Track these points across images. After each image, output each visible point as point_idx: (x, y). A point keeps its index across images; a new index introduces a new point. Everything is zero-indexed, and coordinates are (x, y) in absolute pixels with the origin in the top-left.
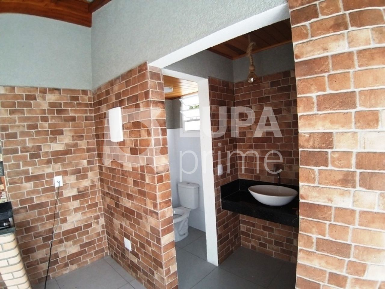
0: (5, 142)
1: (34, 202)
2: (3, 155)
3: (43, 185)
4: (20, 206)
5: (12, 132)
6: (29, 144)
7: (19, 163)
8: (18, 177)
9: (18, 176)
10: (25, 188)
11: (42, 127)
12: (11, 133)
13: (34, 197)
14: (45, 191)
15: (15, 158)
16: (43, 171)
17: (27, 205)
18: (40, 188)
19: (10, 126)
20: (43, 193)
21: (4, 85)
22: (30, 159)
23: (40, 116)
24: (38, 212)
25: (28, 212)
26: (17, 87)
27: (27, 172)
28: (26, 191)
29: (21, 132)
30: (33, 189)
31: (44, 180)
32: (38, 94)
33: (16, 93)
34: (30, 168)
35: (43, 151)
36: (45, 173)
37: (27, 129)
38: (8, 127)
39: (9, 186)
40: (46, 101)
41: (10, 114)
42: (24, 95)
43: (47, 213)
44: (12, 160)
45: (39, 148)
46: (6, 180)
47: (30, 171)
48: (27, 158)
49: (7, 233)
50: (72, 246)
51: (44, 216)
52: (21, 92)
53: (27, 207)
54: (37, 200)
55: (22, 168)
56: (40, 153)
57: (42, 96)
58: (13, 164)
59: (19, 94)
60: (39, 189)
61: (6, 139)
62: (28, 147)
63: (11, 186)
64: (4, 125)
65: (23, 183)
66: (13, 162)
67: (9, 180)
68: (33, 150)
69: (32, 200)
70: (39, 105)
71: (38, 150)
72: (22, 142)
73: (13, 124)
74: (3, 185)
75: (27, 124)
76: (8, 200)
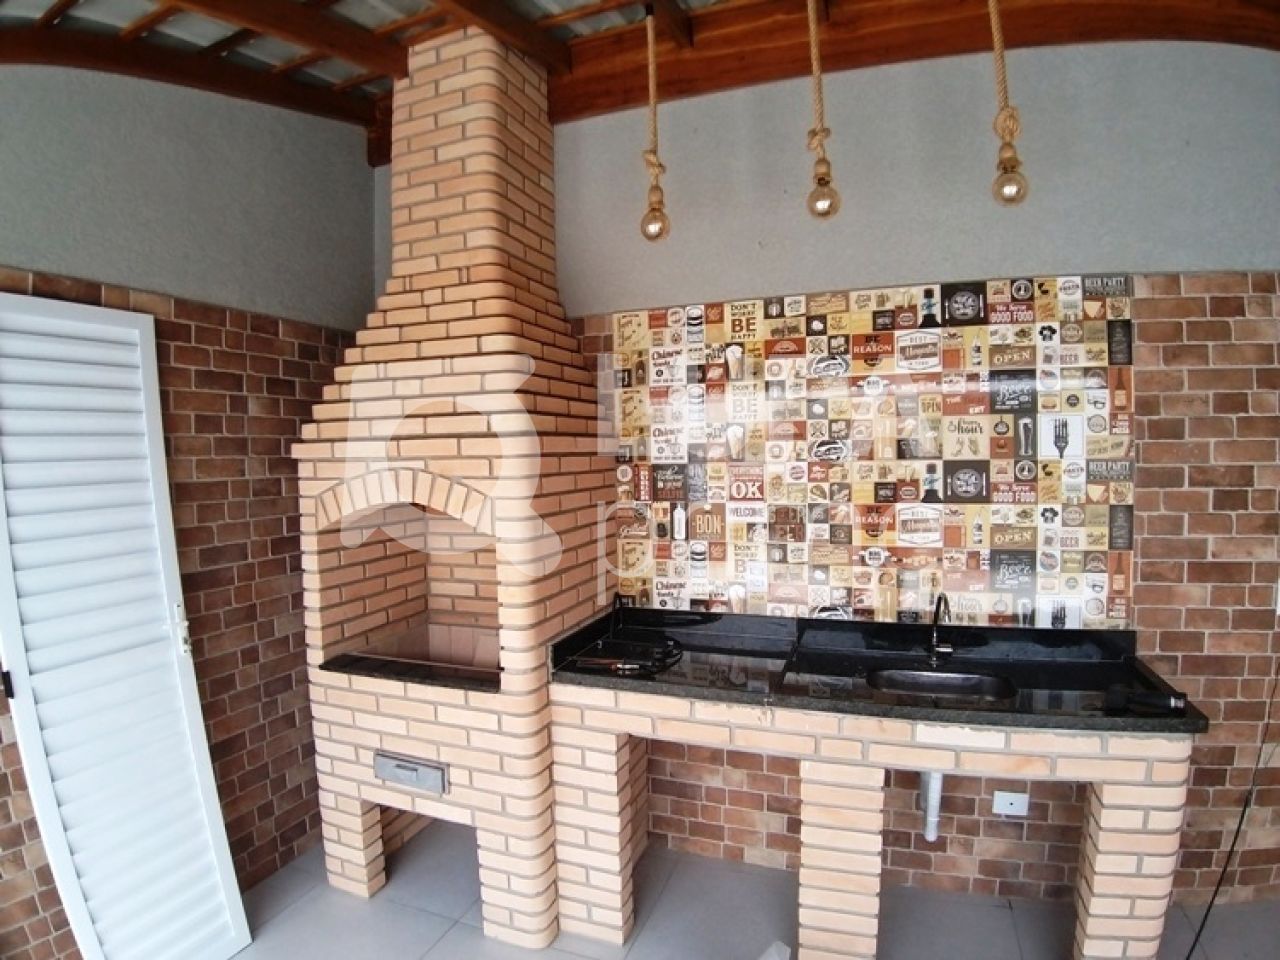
0: (1147, 446)
1: (1202, 651)
2: (1137, 486)
3: (1240, 601)
4: (1158, 651)
5: (1169, 417)
6: (1216, 461)
7: (1182, 518)
8: (1172, 561)
9: (1171, 557)
10: (1186, 598)
11: (1259, 406)
12: (1165, 420)
13: (1207, 632)
14: (1244, 619)
15: (1172, 501)
16: (1250, 554)
17: (1179, 655)
18: (1230, 609)
19: (1165, 398)
20: (1234, 628)
21: (1144, 270)
22: (1214, 509)
23: (1255, 367)
24: (1205, 685)
25: (1179, 676)
26: (1186, 274)
27: (1199, 548)
28: (1187, 610)
29: (1196, 419)
30: (1208, 606)
31: (1247, 585)
32: (1248, 294)
33: (1183, 294)
34: (1211, 537)
35: (1256, 487)
36: (1253, 560)
37: (1215, 412)
38: (1158, 402)
39: (1139, 582)
40: (1275, 317)
41: (1167, 361)
42: (1208, 301)
43: (1232, 694)
44: (1162, 506)
45: (1246, 476)
46: (1136, 563)
47: (1211, 547)
48: (1207, 504)
49: (1177, 730)
50: (1268, 826)
51: (1222, 701)
52: (1196, 292)
53: (1180, 660)
54: (1213, 646)
55: (1186, 535)
56: (1247, 492)
57: (1260, 300)
58: (1162, 518)
59: (1193, 299)
60: (1226, 611)
61: (1150, 438)
62: (1214, 469)
63: (1146, 583)
64: (1145, 394)
65: (1182, 581)
66: (1163, 511)
67: (1143, 564)
68: (1227, 480)
69: (1198, 638)
70: (1251, 331)
71: (1242, 482)
72: (1196, 451)
73: (1175, 393)
74: (1122, 576)
75: (1215, 395)
76: (1128, 625)
